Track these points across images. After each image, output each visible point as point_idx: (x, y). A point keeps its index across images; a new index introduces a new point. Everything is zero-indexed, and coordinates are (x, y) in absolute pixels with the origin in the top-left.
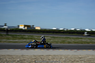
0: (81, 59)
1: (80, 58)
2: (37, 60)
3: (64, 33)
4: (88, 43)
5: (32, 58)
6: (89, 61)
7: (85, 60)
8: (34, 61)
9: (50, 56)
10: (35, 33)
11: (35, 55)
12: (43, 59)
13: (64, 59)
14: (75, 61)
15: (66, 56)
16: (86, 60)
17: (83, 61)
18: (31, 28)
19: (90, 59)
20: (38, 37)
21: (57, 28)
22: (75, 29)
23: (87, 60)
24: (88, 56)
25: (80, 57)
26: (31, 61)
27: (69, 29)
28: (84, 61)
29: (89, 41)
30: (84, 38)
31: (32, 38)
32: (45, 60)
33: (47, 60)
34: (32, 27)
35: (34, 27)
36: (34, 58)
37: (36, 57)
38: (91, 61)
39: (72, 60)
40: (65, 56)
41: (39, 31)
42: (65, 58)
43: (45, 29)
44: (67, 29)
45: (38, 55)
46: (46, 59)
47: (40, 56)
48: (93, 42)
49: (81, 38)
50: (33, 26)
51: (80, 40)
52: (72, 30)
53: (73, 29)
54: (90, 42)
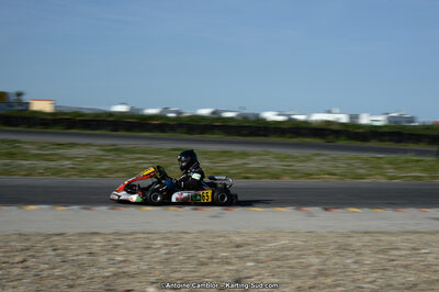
0: (242, 252)
1: (238, 246)
2: (33, 256)
3: (163, 131)
4: (276, 176)
5: (8, 249)
6: (277, 260)
7: (262, 256)
8: (17, 259)
9: (97, 239)
10: (30, 126)
11: (23, 231)
12: (61, 252)
13: (163, 251)
14: (211, 258)
15: (174, 236)
16: (264, 254)
17: (254, 261)
18: (10, 104)
19: (283, 248)
20: (42, 148)
21: (132, 108)
22: (213, 113)
23: (267, 256)
24: (275, 238)
25: (238, 239)
26: (7, 260)
27: (188, 112)
28: (257, 261)
29: (277, 166)
30: (255, 155)
31: (14, 150)
32: (70, 256)
33: (82, 254)
34: (13, 98)
35: (25, 99)
36: (18, 245)
37: (28, 244)
38: (285, 258)
39: (201, 255)
40: (168, 235)
41: (49, 117)
42: (166, 245)
43: (75, 112)
44: (178, 112)
45: (39, 234)
46: (75, 253)
47: (48, 236)
48: (296, 171)
49: (244, 155)
50: (19, 94)
51: (238, 161)
52: (202, 118)
53: (205, 112)
54: (285, 173)
